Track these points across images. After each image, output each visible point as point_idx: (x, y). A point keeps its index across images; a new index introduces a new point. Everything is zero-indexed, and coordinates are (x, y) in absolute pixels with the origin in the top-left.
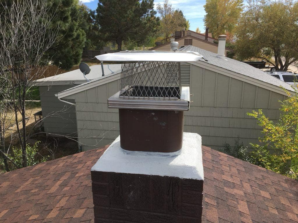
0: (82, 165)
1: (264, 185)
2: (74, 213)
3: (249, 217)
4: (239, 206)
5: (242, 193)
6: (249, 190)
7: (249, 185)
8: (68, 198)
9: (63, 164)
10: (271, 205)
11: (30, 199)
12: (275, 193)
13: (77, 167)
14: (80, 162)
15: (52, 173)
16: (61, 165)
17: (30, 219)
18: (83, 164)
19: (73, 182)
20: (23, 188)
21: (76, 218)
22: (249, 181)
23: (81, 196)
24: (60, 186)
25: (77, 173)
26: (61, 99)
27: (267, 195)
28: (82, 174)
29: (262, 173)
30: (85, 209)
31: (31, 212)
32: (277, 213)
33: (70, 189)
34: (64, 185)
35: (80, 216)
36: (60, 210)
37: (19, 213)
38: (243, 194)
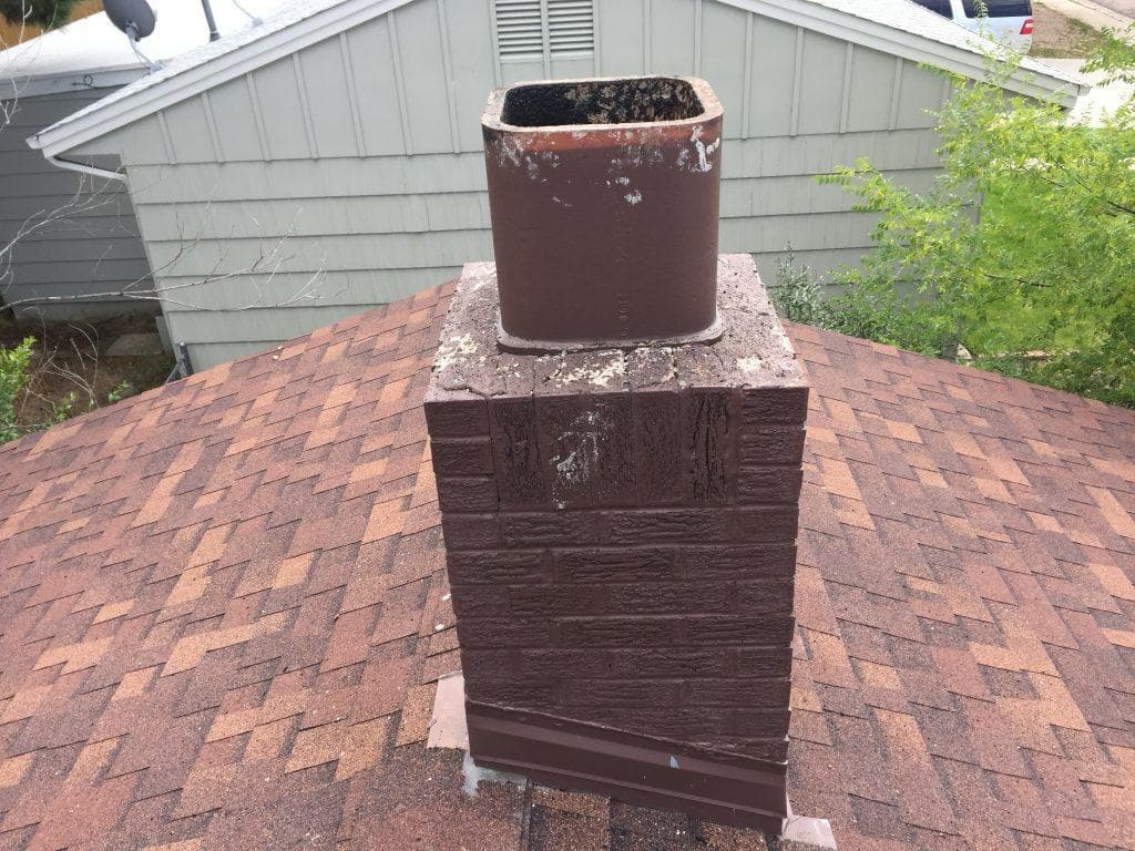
0: (241, 411)
1: (897, 402)
2: (271, 573)
3: (862, 507)
4: (826, 479)
5: (830, 437)
6: (852, 425)
7: (847, 407)
8: (225, 529)
9: (156, 418)
10: (923, 461)
11: (67, 555)
12: (933, 425)
13: (219, 421)
14: (225, 402)
15: (123, 455)
16: (150, 420)
17: (102, 617)
18: (244, 408)
19: (225, 473)
20: (22, 523)
21: (286, 590)
22: (847, 394)
23: (277, 514)
24: (178, 493)
25: (229, 442)
26: (57, 158)
27: (909, 433)
28: (251, 443)
29: (886, 365)
30: (308, 556)
31: (92, 598)
32: (944, 484)
33: (223, 498)
34: (190, 489)
35: (299, 579)
36: (211, 572)
37: (48, 608)
38: (835, 440)
